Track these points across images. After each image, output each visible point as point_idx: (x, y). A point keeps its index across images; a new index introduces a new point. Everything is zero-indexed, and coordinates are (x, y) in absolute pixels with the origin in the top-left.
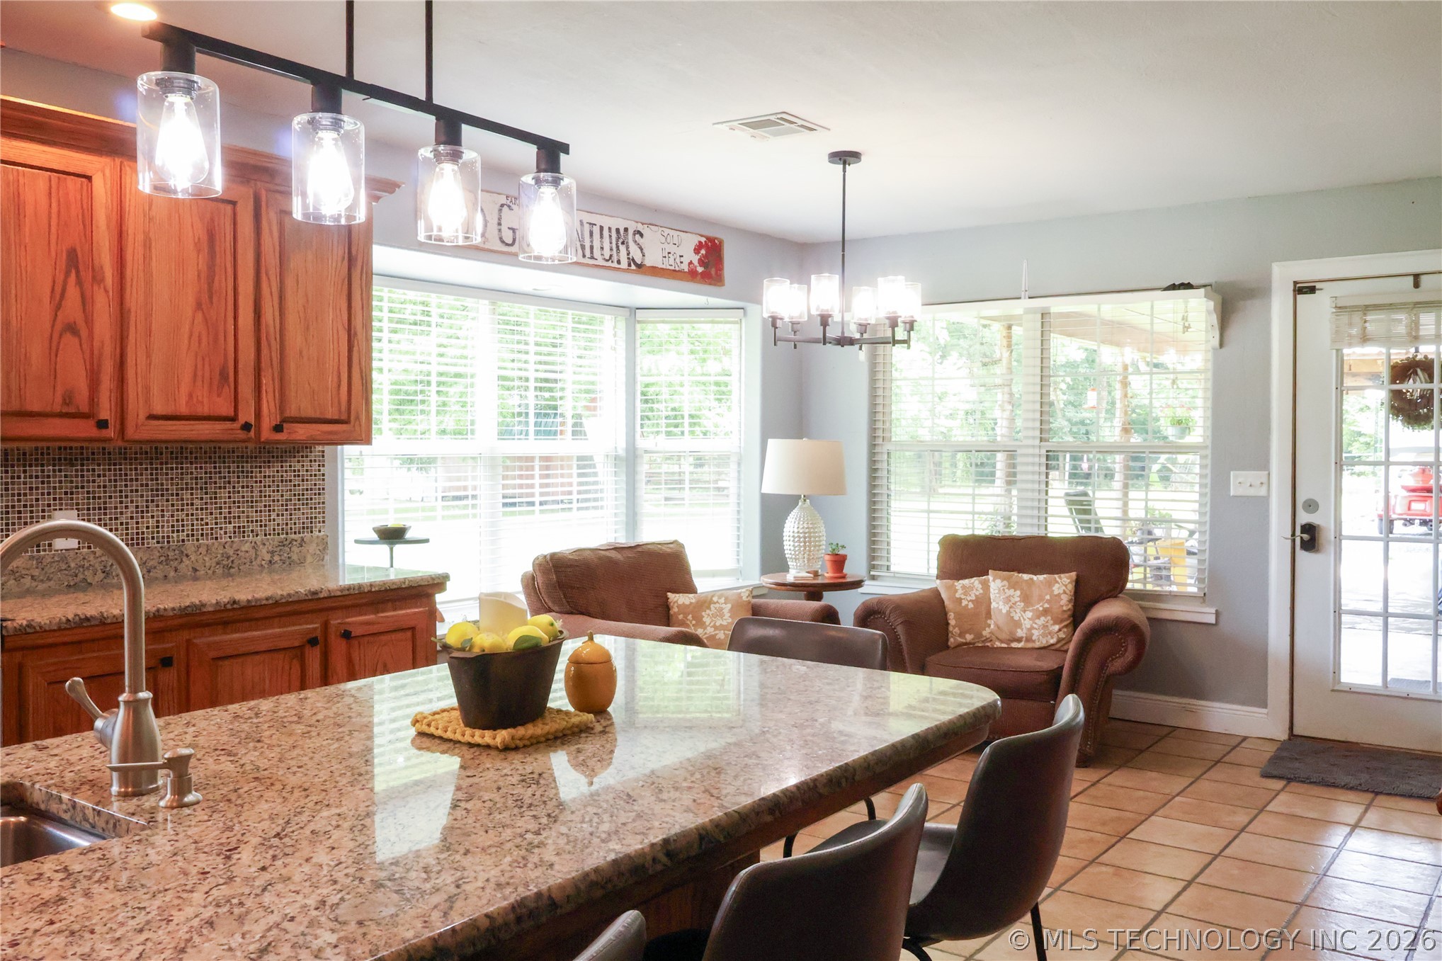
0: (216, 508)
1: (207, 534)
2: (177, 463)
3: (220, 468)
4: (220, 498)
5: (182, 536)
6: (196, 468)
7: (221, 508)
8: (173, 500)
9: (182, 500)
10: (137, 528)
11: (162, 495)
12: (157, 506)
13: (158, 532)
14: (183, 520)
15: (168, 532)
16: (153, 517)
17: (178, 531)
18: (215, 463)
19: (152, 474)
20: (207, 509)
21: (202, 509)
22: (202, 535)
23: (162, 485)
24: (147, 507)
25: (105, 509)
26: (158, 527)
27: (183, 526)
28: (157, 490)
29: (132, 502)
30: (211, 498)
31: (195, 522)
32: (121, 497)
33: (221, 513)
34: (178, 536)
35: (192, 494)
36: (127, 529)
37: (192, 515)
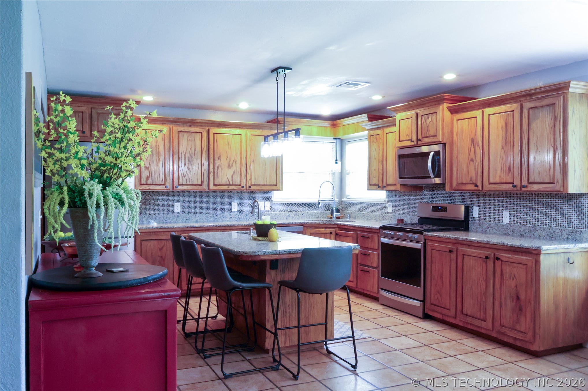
0: (550, 215)
1: (547, 224)
2: (537, 198)
3: (552, 201)
4: (552, 212)
5: (538, 224)
6: (544, 200)
7: (552, 215)
8: (536, 211)
9: (539, 211)
10: (525, 219)
11: (533, 209)
12: (531, 212)
13: (531, 221)
14: (539, 218)
15: (534, 222)
16: (529, 216)
17: (537, 222)
18: (550, 199)
19: (530, 202)
20: (547, 215)
21: (545, 215)
22: (545, 224)
23: (533, 205)
24: (528, 212)
25: (516, 212)
26: (531, 219)
27: (539, 220)
28: (531, 207)
29: (523, 210)
30: (548, 211)
31: (543, 219)
32: (521, 209)
33: (552, 217)
34: (537, 223)
35: (542, 209)
36: (522, 219)
37: (542, 217)
